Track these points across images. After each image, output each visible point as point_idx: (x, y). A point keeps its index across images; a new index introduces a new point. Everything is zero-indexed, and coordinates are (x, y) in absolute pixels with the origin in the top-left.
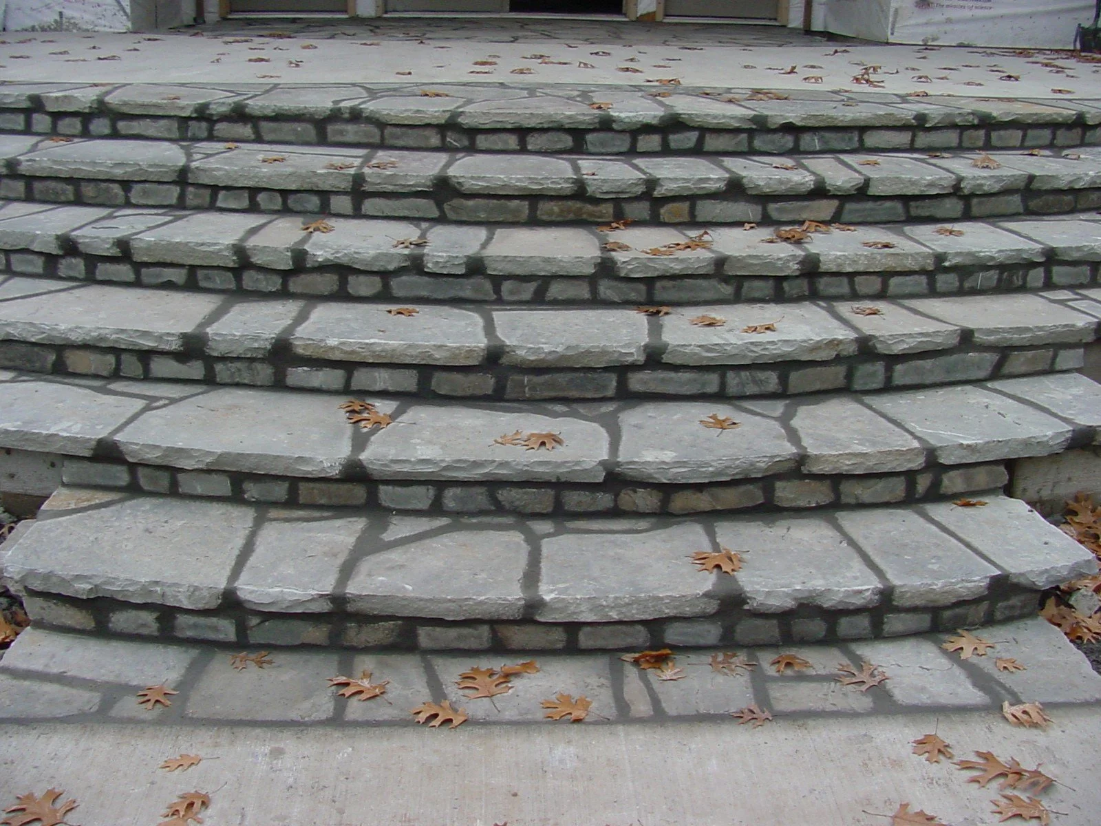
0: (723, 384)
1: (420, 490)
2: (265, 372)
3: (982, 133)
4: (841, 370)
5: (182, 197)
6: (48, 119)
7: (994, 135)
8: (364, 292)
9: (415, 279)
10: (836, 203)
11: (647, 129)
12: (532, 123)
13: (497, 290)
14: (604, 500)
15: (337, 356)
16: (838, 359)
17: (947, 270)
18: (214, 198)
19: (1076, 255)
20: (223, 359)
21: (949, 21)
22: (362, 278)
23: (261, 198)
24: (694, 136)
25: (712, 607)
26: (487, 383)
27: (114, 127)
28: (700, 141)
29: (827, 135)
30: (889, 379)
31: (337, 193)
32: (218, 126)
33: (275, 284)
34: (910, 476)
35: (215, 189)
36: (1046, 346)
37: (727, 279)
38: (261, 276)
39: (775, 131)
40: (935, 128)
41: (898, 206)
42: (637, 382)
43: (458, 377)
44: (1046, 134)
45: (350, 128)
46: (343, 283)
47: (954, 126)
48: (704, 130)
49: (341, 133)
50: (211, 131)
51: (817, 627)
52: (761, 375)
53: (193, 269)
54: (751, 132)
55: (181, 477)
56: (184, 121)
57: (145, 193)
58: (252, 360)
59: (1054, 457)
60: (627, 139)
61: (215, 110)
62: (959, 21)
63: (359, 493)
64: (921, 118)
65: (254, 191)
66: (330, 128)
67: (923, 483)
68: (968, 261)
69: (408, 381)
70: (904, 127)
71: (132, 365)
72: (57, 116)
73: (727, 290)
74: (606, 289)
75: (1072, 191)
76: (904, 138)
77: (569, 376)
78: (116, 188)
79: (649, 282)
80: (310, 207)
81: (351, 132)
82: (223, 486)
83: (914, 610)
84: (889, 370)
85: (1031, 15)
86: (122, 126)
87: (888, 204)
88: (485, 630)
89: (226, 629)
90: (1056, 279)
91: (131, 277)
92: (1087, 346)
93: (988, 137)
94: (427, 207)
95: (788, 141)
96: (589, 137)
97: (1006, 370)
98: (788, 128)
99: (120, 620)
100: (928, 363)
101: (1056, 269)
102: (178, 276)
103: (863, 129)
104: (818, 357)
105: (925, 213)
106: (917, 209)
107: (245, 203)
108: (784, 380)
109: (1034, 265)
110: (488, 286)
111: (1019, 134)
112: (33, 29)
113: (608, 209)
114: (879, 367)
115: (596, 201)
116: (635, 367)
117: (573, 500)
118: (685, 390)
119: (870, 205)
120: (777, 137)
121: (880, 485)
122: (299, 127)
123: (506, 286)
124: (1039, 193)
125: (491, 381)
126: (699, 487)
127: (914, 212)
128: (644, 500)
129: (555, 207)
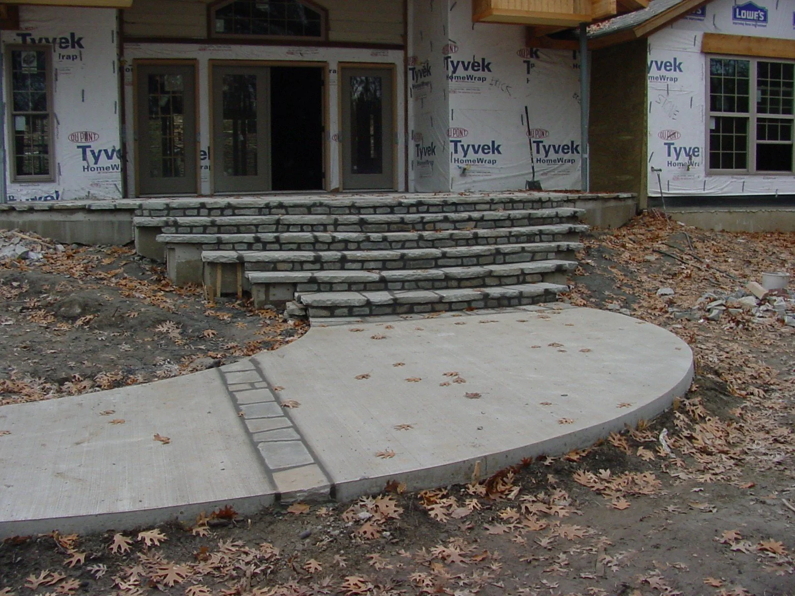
0: (462, 262)
1: (399, 283)
2: (338, 265)
3: (511, 204)
4: (492, 258)
5: (277, 229)
6: (207, 211)
7: (515, 205)
8: (352, 248)
9: (367, 243)
10: (474, 223)
11: (412, 205)
12: (378, 204)
13: (391, 245)
14: (444, 284)
15: (360, 259)
16: (491, 255)
17: (513, 236)
18: (288, 228)
19: (548, 232)
20: (326, 262)
21: (474, 182)
22: (352, 244)
23: (305, 227)
24: (426, 207)
25: (482, 297)
26: (401, 264)
27: (233, 212)
28: (428, 208)
29: (465, 206)
30: (504, 260)
31: (329, 225)
32: (273, 210)
33: (326, 247)
34: (518, 276)
35: (289, 225)
36: (545, 252)
37: (453, 240)
38: (321, 245)
39: (450, 205)
40: (496, 203)
41: (493, 223)
42: (440, 262)
43: (393, 263)
44: (530, 204)
45: (319, 208)
46: (346, 246)
47: (502, 202)
48: (429, 205)
49: (316, 210)
50: (270, 212)
51: (506, 302)
52: (472, 259)
53: (299, 244)
54: (442, 205)
55: (334, 285)
56: (260, 209)
57: (264, 228)
58: (334, 262)
59: (553, 273)
60: (406, 209)
61: (272, 204)
62: (480, 181)
63: (383, 285)
64: (492, 200)
65: (302, 225)
66: (312, 209)
67: (521, 278)
68: (518, 233)
69: (380, 265)
70: (487, 203)
71: (298, 266)
72: (210, 209)
73: (454, 243)
74: (421, 244)
75: (542, 218)
76: (488, 206)
77: (422, 261)
78: (253, 227)
79: (433, 241)
80: (320, 229)
81: (319, 210)
82: (346, 287)
83: (527, 297)
84: (504, 257)
85: (506, 178)
86: (236, 211)
87: (490, 222)
88: (430, 306)
89: (367, 310)
90: (543, 239)
91: (279, 248)
92: (555, 252)
93: (513, 206)
94: (358, 228)
95: (454, 208)
96: (395, 209)
97: (535, 258)
98: (454, 204)
99: (338, 312)
100: (514, 256)
101: (542, 236)
102: (294, 246)
103: (475, 204)
104: (486, 254)
105: (500, 225)
106: (498, 224)
107: (300, 229)
108: (478, 260)
109: (537, 234)
110: (388, 244)
111: (522, 204)
112: (76, 199)
113: (410, 226)
114: (502, 257)
115: (408, 224)
116: (439, 258)
117: (437, 284)
118: (453, 264)
119: (484, 223)
120: (450, 207)
121: (511, 279)
122: (301, 209)
123: (393, 244)
124: (533, 219)
125: (402, 264)
126: (467, 279)
127: (498, 225)
128: (454, 283)
129: (395, 226)
